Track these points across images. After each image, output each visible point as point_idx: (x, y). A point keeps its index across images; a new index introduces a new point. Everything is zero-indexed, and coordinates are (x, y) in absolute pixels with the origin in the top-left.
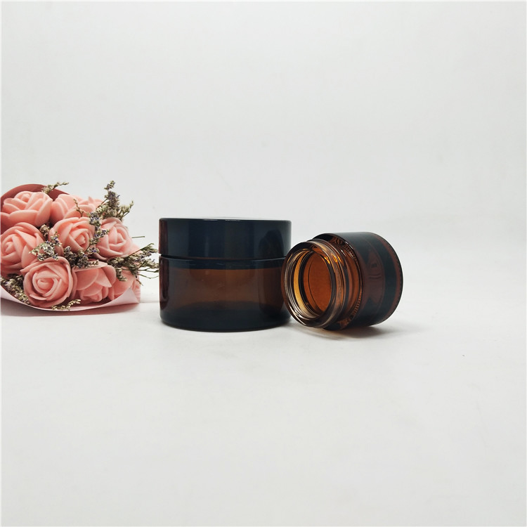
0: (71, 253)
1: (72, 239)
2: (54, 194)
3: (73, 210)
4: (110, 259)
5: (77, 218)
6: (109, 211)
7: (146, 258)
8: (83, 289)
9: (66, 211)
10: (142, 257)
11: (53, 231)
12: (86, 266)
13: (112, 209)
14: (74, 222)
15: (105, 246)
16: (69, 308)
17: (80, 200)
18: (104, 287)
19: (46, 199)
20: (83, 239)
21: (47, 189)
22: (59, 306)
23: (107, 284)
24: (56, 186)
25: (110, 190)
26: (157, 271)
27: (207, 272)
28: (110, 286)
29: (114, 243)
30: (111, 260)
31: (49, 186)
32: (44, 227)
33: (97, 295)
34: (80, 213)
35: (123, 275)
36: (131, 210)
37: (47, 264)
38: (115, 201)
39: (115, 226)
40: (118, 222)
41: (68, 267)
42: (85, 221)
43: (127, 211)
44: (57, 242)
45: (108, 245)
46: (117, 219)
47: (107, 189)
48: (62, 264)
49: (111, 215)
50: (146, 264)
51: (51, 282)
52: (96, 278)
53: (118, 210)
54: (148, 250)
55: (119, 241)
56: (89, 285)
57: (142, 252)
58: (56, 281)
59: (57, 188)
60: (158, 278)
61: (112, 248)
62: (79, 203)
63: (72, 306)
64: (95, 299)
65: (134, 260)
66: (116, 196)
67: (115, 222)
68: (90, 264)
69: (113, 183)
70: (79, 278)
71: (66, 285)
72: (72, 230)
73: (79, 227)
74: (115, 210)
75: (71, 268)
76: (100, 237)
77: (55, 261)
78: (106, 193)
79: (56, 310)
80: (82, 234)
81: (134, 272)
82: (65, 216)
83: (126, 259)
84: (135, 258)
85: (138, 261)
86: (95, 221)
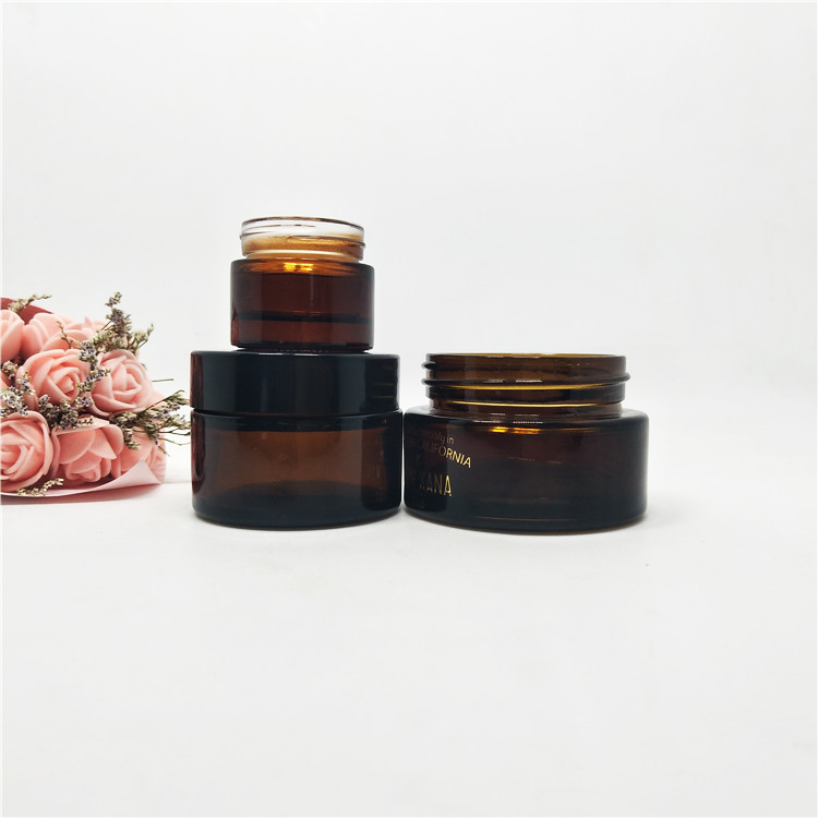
0: (50, 405)
1: (52, 384)
2: (27, 313)
3: (56, 338)
4: (114, 415)
5: (61, 351)
6: (114, 340)
7: (172, 414)
8: (69, 461)
9: (45, 340)
10: (166, 412)
11: (22, 370)
12: (73, 425)
13: (119, 336)
14: (56, 357)
15: (107, 394)
16: (44, 492)
17: (67, 322)
18: (103, 459)
19: (14, 320)
20: (69, 384)
21: (17, 305)
22: (29, 488)
23: (107, 453)
24: (31, 301)
25: (114, 306)
26: (188, 434)
27: (264, 435)
28: (114, 457)
29: (121, 390)
30: (116, 417)
31: (20, 301)
32: (9, 365)
33: (92, 471)
34: (66, 343)
35: (134, 440)
36: (150, 338)
37: (11, 423)
38: (123, 324)
39: (124, 363)
40: (129, 357)
41: (45, 427)
42: (73, 355)
43: (143, 339)
44: (27, 387)
45: (112, 393)
46: (129, 352)
47: (110, 304)
48: (35, 423)
49: (117, 346)
50: (170, 422)
51: (17, 450)
52: (90, 444)
53: (129, 338)
54: (174, 401)
55: (130, 387)
56: (80, 456)
57: (165, 404)
58: (24, 449)
59: (32, 304)
60: (190, 445)
61: (117, 398)
62: (65, 327)
63: (49, 489)
64: (90, 477)
65: (151, 417)
66: (125, 316)
67: (124, 358)
68: (80, 423)
69: (118, 296)
70: (63, 445)
71: (41, 456)
72: (52, 370)
73: (64, 365)
74: (125, 339)
75: (51, 429)
76: (94, 380)
77: (23, 418)
78: (109, 312)
79: (24, 495)
80: (69, 376)
81: (151, 434)
82: (44, 347)
83: (141, 415)
84: (154, 413)
85: (159, 417)
86: (87, 354)
